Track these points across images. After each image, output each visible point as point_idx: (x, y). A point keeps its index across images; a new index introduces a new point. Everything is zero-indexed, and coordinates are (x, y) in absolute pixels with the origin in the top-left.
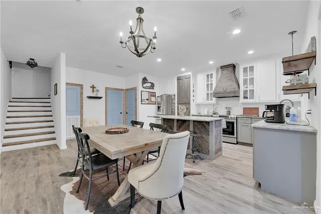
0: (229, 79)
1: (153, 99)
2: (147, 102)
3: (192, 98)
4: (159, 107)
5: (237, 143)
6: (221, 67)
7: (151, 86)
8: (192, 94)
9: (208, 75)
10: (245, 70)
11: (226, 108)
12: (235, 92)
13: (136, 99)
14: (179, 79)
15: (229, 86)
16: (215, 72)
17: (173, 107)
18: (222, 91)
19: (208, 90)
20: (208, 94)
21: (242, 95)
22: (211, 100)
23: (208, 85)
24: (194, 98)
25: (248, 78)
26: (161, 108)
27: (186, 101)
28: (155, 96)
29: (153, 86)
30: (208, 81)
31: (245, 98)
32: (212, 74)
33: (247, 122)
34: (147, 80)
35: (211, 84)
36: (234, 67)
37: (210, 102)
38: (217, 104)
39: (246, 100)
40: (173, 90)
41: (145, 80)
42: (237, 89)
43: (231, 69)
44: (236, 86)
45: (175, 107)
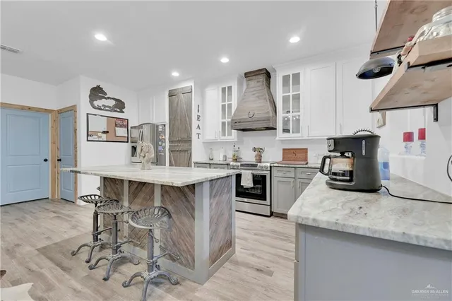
0: (258, 97)
1: (121, 132)
2: (104, 137)
3: (194, 131)
4: (134, 149)
5: (272, 214)
6: (246, 74)
7: (115, 106)
8: (195, 123)
9: (224, 90)
10: (286, 79)
11: (255, 150)
12: (268, 119)
13: (75, 130)
14: (171, 94)
15: (258, 107)
16: (236, 83)
17: (160, 148)
18: (247, 117)
19: (224, 117)
20: (223, 124)
21: (280, 126)
22: (230, 134)
23: (223, 107)
24: (198, 131)
25: (291, 94)
26: (138, 150)
27: (184, 136)
28: (127, 126)
29: (120, 105)
30: (224, 100)
31: (286, 131)
32: (230, 88)
33: (288, 175)
34: (106, 94)
35: (230, 106)
36: (268, 75)
37: (227, 138)
38: (240, 141)
39: (286, 135)
40: (161, 115)
41: (97, 92)
42: (271, 114)
43: (262, 78)
44: (270, 109)
45: (164, 148)
